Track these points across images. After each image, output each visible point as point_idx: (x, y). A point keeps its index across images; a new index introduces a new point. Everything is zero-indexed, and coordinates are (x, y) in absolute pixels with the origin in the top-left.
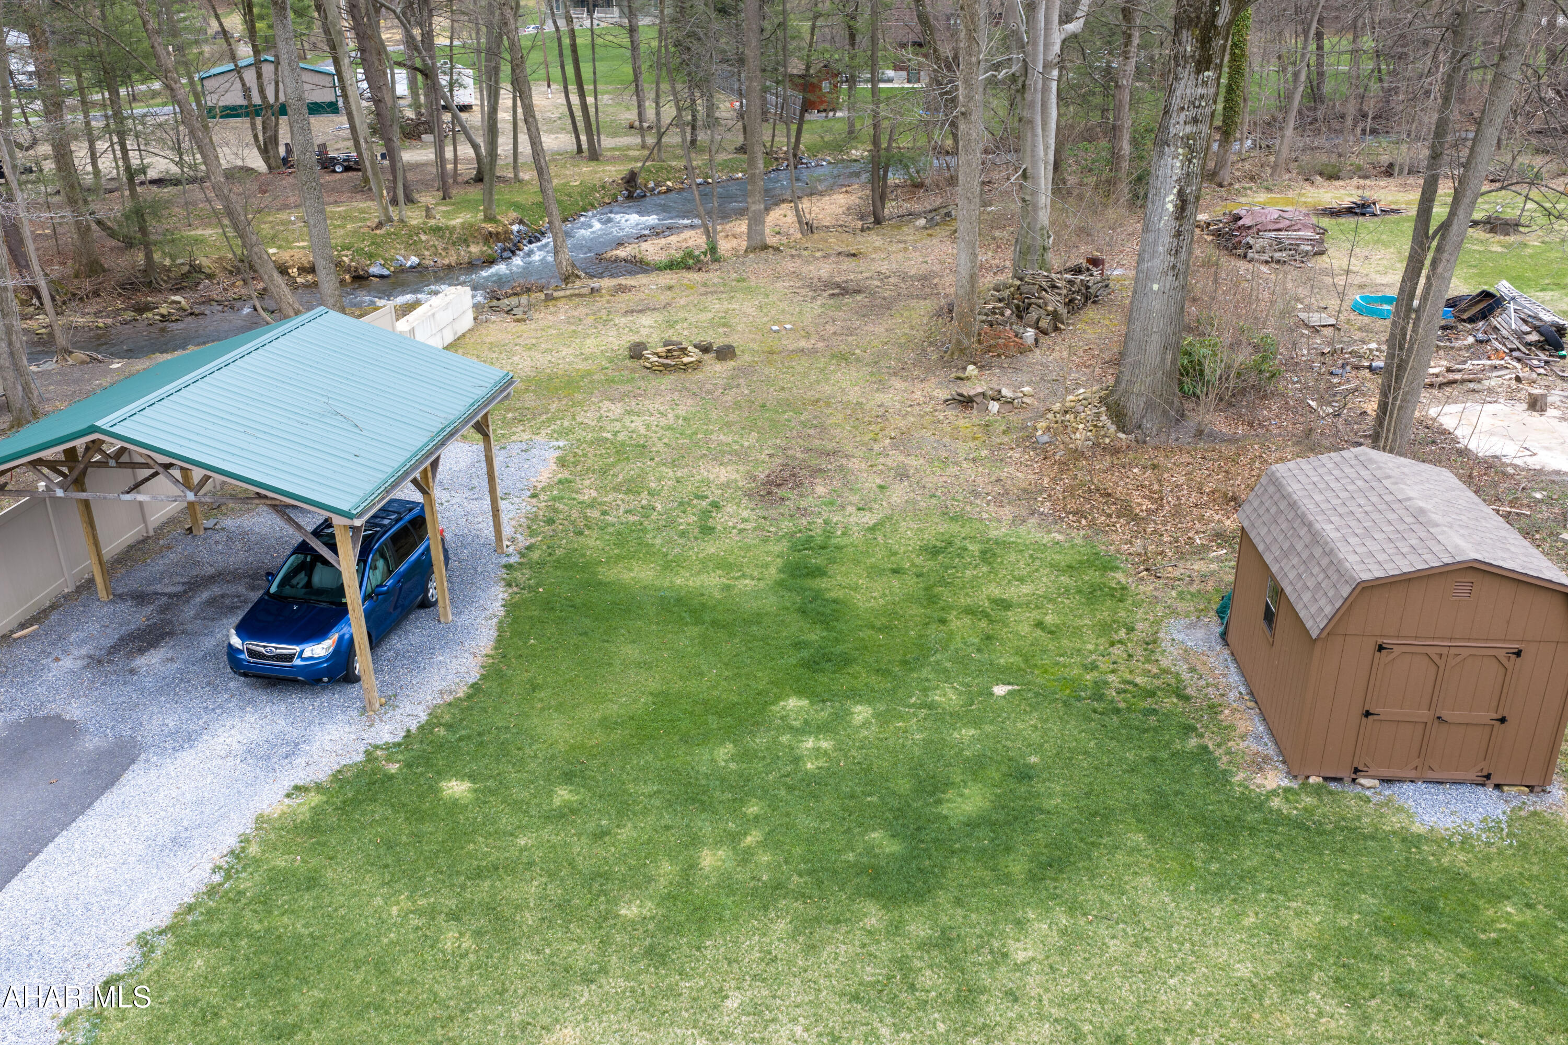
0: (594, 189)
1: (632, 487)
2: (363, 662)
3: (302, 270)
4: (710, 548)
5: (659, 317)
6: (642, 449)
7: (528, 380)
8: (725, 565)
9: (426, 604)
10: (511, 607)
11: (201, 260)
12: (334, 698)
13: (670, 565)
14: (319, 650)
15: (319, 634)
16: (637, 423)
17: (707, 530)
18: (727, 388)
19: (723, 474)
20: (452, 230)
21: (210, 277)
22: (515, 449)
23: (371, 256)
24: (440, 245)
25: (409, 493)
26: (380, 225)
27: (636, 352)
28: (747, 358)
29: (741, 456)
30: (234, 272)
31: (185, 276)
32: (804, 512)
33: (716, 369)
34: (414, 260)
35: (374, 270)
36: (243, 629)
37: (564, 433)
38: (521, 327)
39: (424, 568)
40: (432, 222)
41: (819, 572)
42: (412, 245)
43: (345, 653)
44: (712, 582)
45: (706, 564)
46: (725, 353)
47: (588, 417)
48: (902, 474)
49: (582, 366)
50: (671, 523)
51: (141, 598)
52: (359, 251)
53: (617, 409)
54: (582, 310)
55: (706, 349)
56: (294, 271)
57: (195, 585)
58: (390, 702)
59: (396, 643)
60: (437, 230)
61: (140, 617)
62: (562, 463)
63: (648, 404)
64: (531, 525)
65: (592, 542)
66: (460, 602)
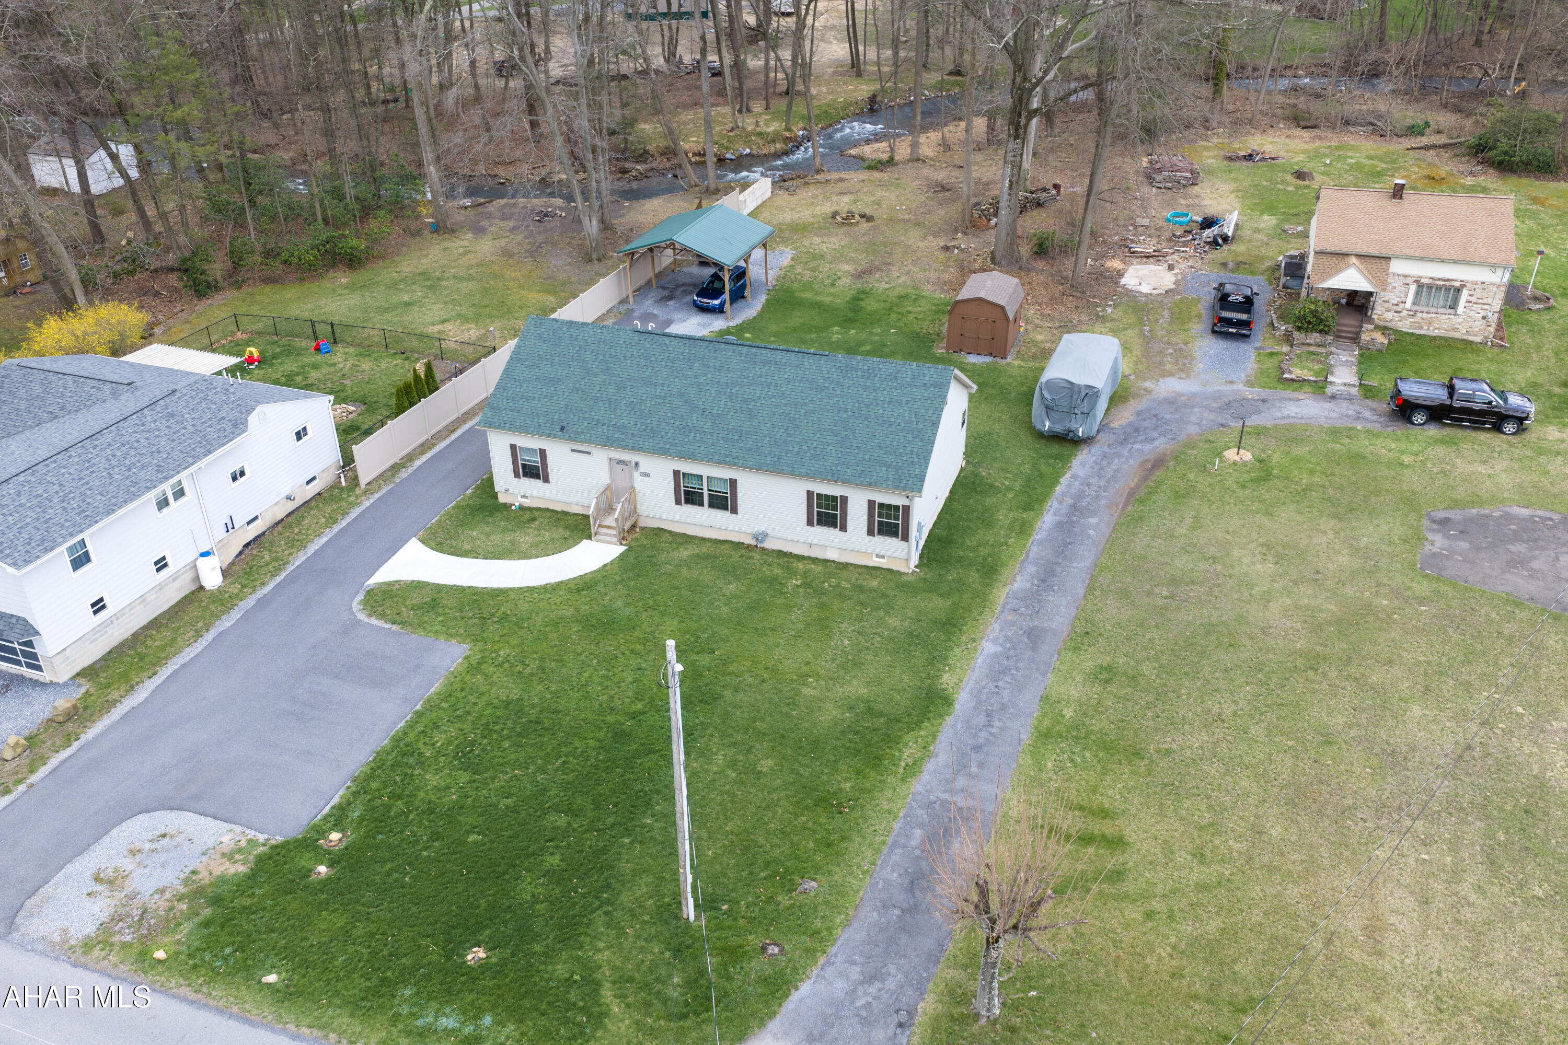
0: (850, 105)
1: (813, 270)
2: (727, 306)
3: (694, 154)
4: (832, 290)
5: (852, 197)
6: (822, 256)
7: (789, 225)
8: (834, 295)
9: (743, 297)
10: (767, 300)
11: (649, 147)
12: (719, 316)
13: (817, 294)
14: (717, 302)
15: (717, 298)
16: (824, 247)
17: (833, 285)
18: (865, 234)
19: (847, 267)
20: (768, 134)
21: (652, 156)
22: (777, 253)
23: (727, 148)
24: (761, 143)
25: (743, 264)
26: (732, 130)
27: (834, 215)
28: (879, 222)
29: (855, 262)
30: (663, 154)
31: (641, 155)
32: (867, 282)
33: (865, 225)
34: (748, 151)
35: (728, 156)
36: (698, 295)
37: (796, 248)
38: (792, 198)
39: (744, 287)
40: (758, 129)
41: (862, 300)
42: (748, 143)
43: (722, 304)
44: (828, 300)
45: (828, 295)
46: (870, 219)
47: (806, 243)
48: (908, 273)
49: (812, 220)
50: (822, 282)
51: (664, 288)
52: (721, 145)
53: (818, 240)
54: (820, 191)
55: (862, 216)
56: (690, 155)
57: (678, 286)
58: (733, 318)
59: (735, 305)
60: (760, 134)
61: (666, 293)
62: (793, 259)
63: (831, 239)
64: (778, 278)
65: (796, 285)
66: (753, 298)
